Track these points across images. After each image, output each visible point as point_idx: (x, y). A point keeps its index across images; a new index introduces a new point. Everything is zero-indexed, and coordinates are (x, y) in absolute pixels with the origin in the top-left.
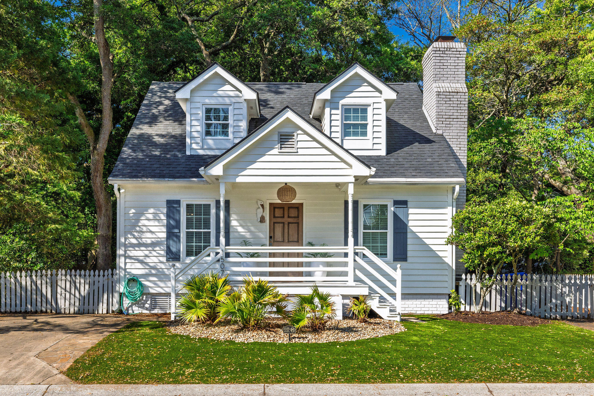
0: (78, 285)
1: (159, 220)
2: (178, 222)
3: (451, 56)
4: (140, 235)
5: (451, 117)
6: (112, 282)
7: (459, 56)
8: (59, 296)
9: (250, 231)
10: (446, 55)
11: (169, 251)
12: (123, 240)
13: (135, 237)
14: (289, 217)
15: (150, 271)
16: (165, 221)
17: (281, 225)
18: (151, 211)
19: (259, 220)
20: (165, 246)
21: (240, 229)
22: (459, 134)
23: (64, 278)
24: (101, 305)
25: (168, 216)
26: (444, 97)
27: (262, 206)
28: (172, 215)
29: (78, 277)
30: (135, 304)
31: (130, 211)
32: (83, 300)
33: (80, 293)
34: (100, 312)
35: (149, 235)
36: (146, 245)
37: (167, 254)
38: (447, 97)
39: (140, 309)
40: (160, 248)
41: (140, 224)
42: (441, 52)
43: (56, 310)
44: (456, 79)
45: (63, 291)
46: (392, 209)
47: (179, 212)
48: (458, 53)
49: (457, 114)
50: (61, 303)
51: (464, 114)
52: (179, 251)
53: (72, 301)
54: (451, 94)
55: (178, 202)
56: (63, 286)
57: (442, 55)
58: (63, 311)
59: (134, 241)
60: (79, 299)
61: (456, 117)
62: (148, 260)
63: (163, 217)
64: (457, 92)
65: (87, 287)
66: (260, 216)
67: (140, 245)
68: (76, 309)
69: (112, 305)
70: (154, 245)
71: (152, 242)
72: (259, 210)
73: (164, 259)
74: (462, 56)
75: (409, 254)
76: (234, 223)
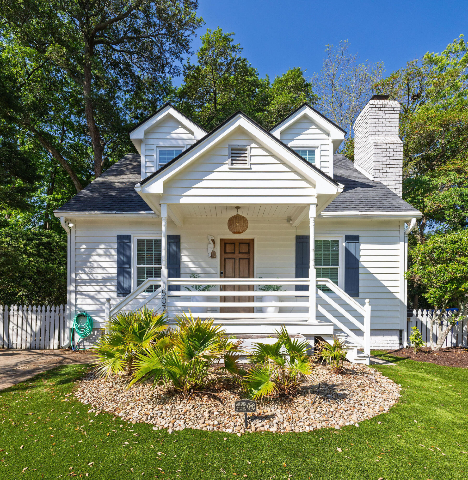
0: (30, 321)
1: (110, 255)
2: (129, 259)
3: (386, 112)
4: (90, 270)
5: (388, 166)
6: (64, 317)
7: (393, 112)
8: (11, 332)
9: (200, 267)
10: (381, 112)
11: (120, 287)
12: (73, 276)
13: (85, 273)
14: (240, 253)
15: (101, 307)
16: (116, 257)
17: (232, 261)
18: (102, 246)
19: (210, 255)
20: (116, 281)
21: (191, 265)
23: (16, 313)
24: (52, 340)
25: (119, 252)
26: (382, 147)
27: (213, 241)
28: (122, 251)
29: (29, 312)
30: (86, 339)
31: (81, 246)
32: (35, 335)
33: (31, 329)
34: (52, 347)
35: (100, 271)
36: (96, 281)
37: (118, 289)
38: (384, 147)
39: (91, 344)
40: (111, 283)
41: (90, 260)
42: (377, 109)
43: (8, 345)
44: (390, 133)
45: (15, 327)
46: (344, 244)
47: (130, 247)
48: (392, 109)
49: (393, 163)
50: (13, 338)
51: (399, 163)
52: (130, 287)
53: (24, 337)
54: (388, 145)
55: (129, 238)
56: (15, 322)
57: (377, 112)
58: (15, 346)
59: (84, 277)
60: (31, 335)
61: (392, 166)
62: (99, 296)
63: (114, 252)
64: (393, 143)
65: (39, 322)
66: (210, 251)
67: (91, 281)
68: (28, 345)
69: (64, 341)
70: (105, 281)
71: (103, 277)
72: (209, 245)
73: (114, 295)
74: (395, 112)
75: (361, 289)
76: (185, 259)
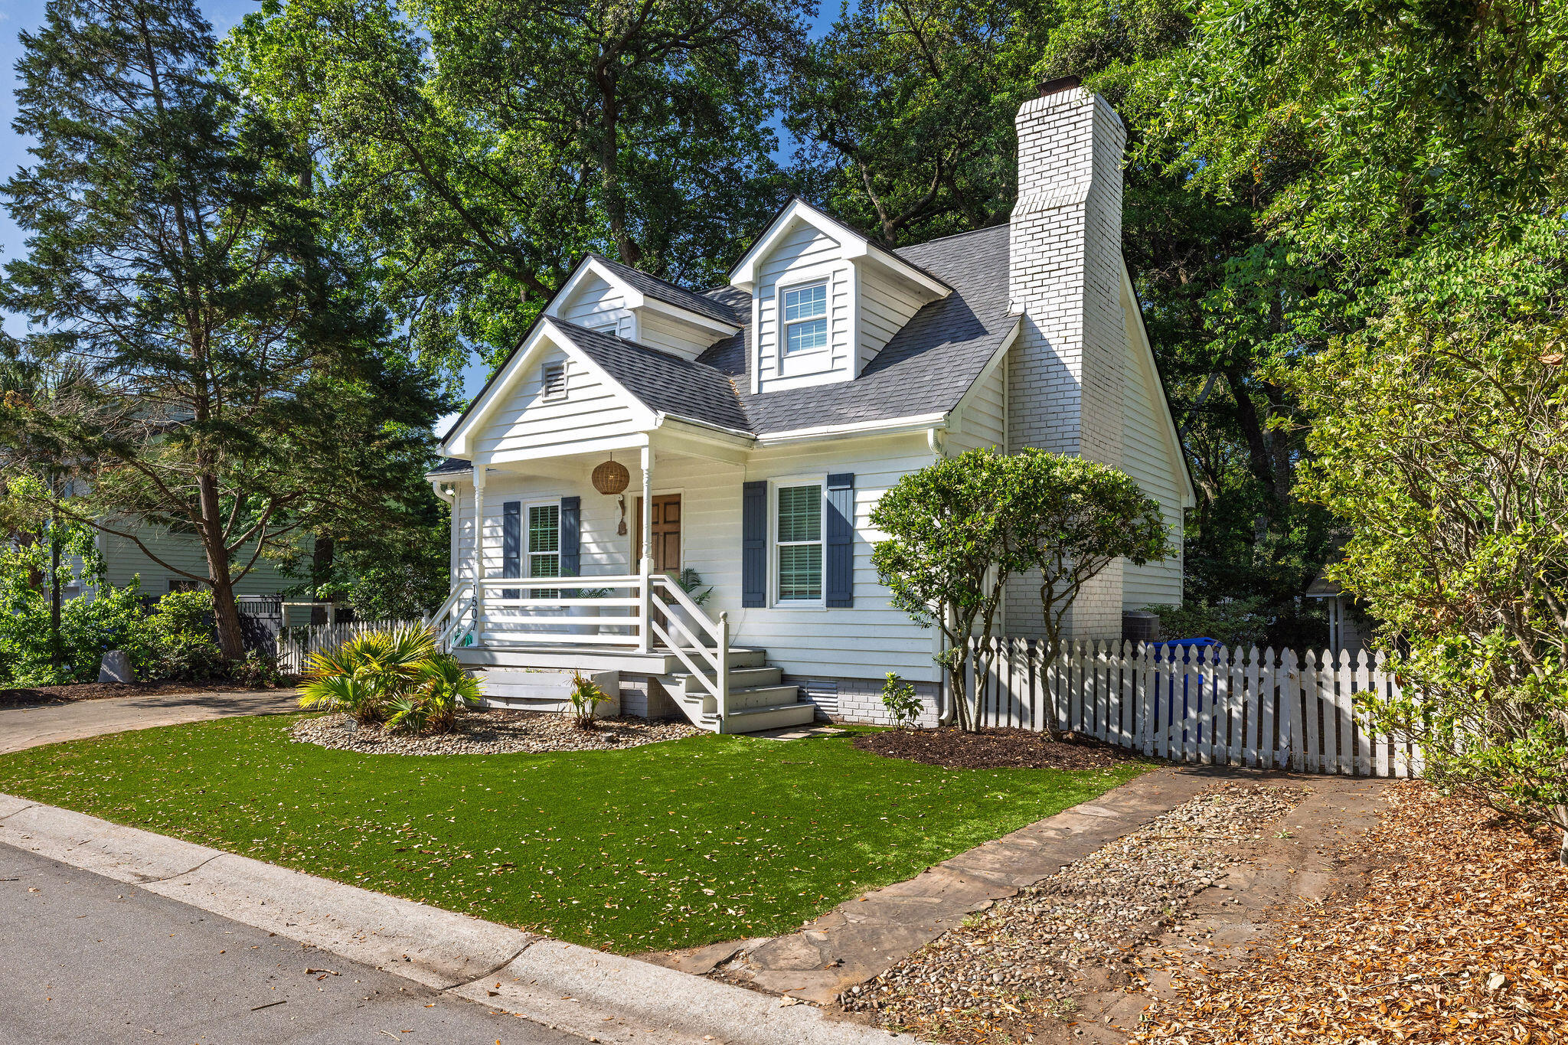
1: (496, 537)
2: (517, 540)
3: (1058, 124)
5: (1046, 268)
7: (1076, 119)
9: (606, 551)
10: (1046, 126)
14: (665, 522)
16: (502, 539)
19: (618, 531)
21: (594, 548)
22: (1063, 306)
25: (506, 531)
26: (1030, 224)
27: (622, 503)
28: (510, 528)
38: (1036, 223)
42: (1035, 122)
44: (1072, 175)
46: (826, 494)
47: (519, 521)
48: (1074, 112)
49: (1059, 259)
51: (1075, 256)
54: (1046, 214)
55: (518, 505)
57: (1037, 129)
61: (1055, 266)
63: (500, 531)
64: (1059, 208)
66: (618, 521)
72: (617, 512)
74: (1083, 117)
75: (858, 591)
76: (586, 538)
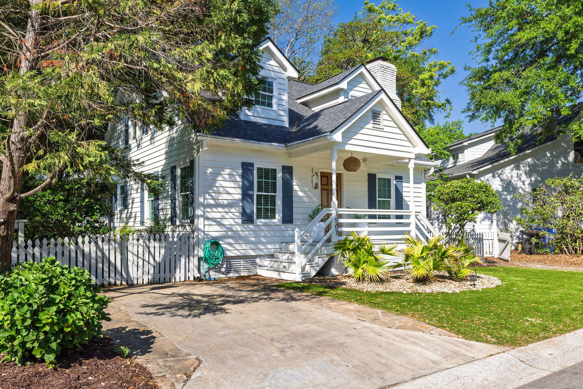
0: (152, 250)
1: (235, 181)
4: (217, 195)
6: (189, 246)
8: (130, 264)
9: (308, 196)
11: (244, 213)
12: (201, 200)
13: (213, 199)
15: (227, 233)
16: (241, 183)
17: (326, 191)
18: (227, 171)
19: (314, 186)
20: (241, 208)
21: (301, 194)
23: (135, 242)
24: (178, 272)
28: (246, 177)
29: (152, 241)
30: (212, 269)
31: (207, 170)
32: (158, 267)
33: (154, 260)
34: (177, 279)
35: (226, 196)
36: (223, 206)
37: (243, 216)
39: (216, 273)
40: (236, 210)
41: (217, 185)
43: (128, 281)
45: (135, 258)
46: (395, 182)
47: (253, 174)
50: (133, 272)
52: (253, 212)
53: (146, 269)
55: (252, 165)
56: (135, 252)
58: (135, 281)
59: (212, 202)
60: (154, 267)
62: (225, 222)
63: (239, 179)
65: (163, 251)
66: (314, 183)
67: (217, 206)
68: (151, 278)
69: (189, 272)
70: (230, 205)
71: (228, 202)
72: (314, 178)
73: (240, 221)
76: (296, 188)
